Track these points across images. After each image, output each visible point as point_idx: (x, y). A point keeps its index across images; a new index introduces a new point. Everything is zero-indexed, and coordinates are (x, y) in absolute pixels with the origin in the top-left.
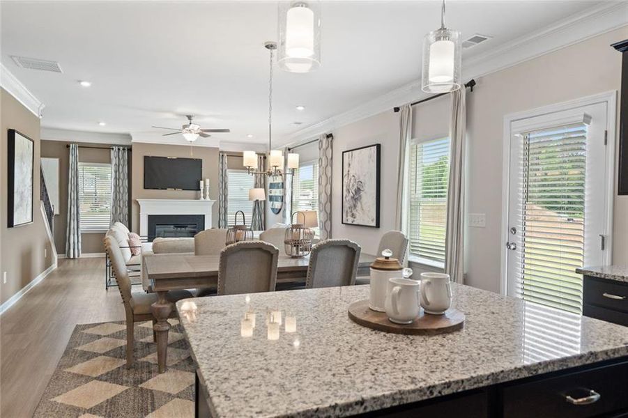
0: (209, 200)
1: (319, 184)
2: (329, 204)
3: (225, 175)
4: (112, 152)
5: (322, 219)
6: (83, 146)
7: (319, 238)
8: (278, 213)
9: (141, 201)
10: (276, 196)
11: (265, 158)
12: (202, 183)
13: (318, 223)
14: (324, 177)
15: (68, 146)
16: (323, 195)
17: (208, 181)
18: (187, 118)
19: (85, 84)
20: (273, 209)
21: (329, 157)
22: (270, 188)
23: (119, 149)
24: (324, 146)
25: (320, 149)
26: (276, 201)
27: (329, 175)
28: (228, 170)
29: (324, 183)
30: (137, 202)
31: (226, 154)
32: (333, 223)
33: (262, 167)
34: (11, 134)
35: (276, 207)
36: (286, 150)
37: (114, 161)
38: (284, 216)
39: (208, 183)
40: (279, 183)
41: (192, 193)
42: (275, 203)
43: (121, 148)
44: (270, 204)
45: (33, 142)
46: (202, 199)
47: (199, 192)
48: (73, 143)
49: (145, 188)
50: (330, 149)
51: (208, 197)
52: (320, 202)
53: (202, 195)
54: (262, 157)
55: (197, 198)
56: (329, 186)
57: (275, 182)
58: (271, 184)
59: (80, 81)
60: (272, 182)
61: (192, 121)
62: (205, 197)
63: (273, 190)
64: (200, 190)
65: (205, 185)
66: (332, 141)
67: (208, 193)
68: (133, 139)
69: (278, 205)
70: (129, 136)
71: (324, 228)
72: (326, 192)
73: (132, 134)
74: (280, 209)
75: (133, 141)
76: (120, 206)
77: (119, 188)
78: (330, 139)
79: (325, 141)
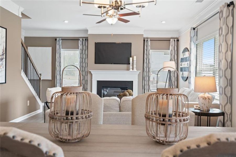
0: (136, 70)
1: (219, 52)
2: (229, 70)
3: (149, 54)
4: (79, 41)
5: (222, 84)
6: (64, 39)
7: (218, 102)
8: (186, 80)
9: (92, 72)
10: (185, 68)
11: (178, 40)
12: (131, 59)
13: (218, 88)
14: (224, 45)
15: (56, 40)
16: (223, 61)
20: (183, 77)
21: (230, 25)
22: (181, 62)
23: (83, 40)
24: (224, 15)
25: (220, 19)
26: (185, 71)
27: (230, 42)
28: (151, 51)
29: (224, 50)
30: (90, 72)
31: (149, 40)
32: (233, 90)
33: (176, 47)
35: (185, 76)
36: (191, 30)
37: (80, 47)
38: (190, 83)
39: (135, 59)
40: (187, 57)
41: (125, 66)
42: (184, 72)
43: (84, 39)
44: (180, 73)
45: (6, 29)
46: (131, 70)
47: (129, 65)
48: (58, 37)
49: (95, 63)
50: (231, 18)
51: (135, 69)
52: (220, 69)
53: (131, 67)
54: (176, 40)
55: (128, 69)
56: (229, 53)
57: (184, 57)
58: (182, 59)
60: (182, 57)
62: (133, 69)
63: (183, 63)
64: (130, 64)
65: (133, 60)
66: (233, 9)
67: (135, 66)
68: (89, 32)
69: (186, 74)
70: (86, 31)
71: (223, 93)
72: (226, 59)
73: (88, 29)
74: (188, 77)
76: (83, 75)
77: (83, 63)
78: (231, 8)
79: (225, 10)
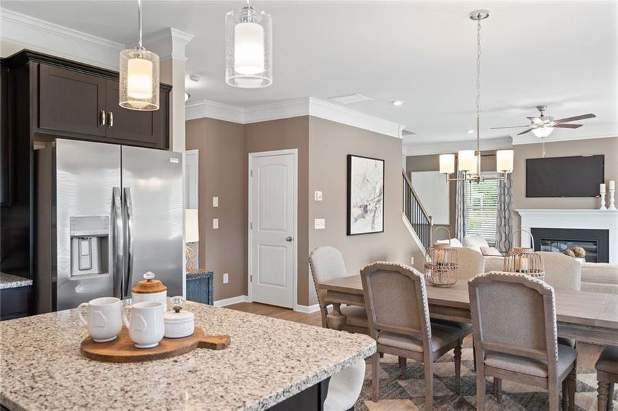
0: (615, 209)
9: (521, 212)
12: (603, 187)
17: (612, 184)
18: (537, 109)
19: (398, 103)
30: (517, 213)
34: (349, 157)
39: (612, 187)
45: (384, 161)
46: (604, 208)
47: (599, 198)
49: (527, 196)
51: (613, 205)
53: (603, 202)
55: (597, 207)
59: (393, 102)
61: (544, 113)
62: (607, 206)
64: (600, 195)
65: (607, 189)
67: (612, 200)
68: (514, 141)
73: (512, 136)
75: (513, 144)
76: (505, 218)
77: (505, 197)
